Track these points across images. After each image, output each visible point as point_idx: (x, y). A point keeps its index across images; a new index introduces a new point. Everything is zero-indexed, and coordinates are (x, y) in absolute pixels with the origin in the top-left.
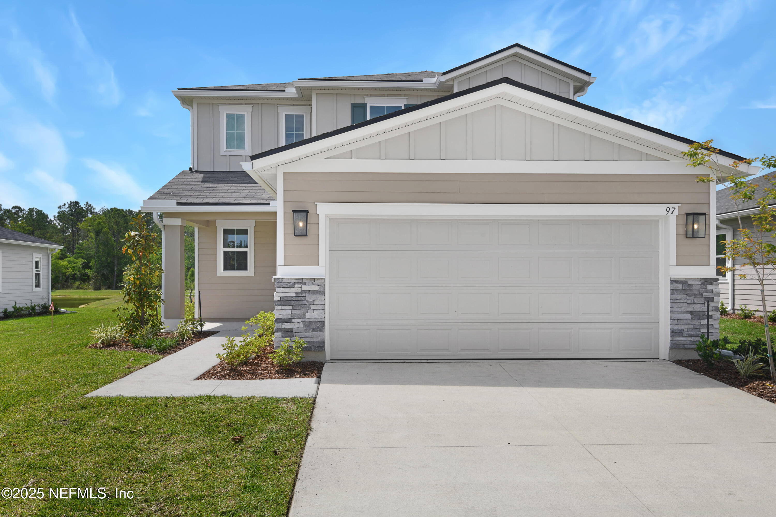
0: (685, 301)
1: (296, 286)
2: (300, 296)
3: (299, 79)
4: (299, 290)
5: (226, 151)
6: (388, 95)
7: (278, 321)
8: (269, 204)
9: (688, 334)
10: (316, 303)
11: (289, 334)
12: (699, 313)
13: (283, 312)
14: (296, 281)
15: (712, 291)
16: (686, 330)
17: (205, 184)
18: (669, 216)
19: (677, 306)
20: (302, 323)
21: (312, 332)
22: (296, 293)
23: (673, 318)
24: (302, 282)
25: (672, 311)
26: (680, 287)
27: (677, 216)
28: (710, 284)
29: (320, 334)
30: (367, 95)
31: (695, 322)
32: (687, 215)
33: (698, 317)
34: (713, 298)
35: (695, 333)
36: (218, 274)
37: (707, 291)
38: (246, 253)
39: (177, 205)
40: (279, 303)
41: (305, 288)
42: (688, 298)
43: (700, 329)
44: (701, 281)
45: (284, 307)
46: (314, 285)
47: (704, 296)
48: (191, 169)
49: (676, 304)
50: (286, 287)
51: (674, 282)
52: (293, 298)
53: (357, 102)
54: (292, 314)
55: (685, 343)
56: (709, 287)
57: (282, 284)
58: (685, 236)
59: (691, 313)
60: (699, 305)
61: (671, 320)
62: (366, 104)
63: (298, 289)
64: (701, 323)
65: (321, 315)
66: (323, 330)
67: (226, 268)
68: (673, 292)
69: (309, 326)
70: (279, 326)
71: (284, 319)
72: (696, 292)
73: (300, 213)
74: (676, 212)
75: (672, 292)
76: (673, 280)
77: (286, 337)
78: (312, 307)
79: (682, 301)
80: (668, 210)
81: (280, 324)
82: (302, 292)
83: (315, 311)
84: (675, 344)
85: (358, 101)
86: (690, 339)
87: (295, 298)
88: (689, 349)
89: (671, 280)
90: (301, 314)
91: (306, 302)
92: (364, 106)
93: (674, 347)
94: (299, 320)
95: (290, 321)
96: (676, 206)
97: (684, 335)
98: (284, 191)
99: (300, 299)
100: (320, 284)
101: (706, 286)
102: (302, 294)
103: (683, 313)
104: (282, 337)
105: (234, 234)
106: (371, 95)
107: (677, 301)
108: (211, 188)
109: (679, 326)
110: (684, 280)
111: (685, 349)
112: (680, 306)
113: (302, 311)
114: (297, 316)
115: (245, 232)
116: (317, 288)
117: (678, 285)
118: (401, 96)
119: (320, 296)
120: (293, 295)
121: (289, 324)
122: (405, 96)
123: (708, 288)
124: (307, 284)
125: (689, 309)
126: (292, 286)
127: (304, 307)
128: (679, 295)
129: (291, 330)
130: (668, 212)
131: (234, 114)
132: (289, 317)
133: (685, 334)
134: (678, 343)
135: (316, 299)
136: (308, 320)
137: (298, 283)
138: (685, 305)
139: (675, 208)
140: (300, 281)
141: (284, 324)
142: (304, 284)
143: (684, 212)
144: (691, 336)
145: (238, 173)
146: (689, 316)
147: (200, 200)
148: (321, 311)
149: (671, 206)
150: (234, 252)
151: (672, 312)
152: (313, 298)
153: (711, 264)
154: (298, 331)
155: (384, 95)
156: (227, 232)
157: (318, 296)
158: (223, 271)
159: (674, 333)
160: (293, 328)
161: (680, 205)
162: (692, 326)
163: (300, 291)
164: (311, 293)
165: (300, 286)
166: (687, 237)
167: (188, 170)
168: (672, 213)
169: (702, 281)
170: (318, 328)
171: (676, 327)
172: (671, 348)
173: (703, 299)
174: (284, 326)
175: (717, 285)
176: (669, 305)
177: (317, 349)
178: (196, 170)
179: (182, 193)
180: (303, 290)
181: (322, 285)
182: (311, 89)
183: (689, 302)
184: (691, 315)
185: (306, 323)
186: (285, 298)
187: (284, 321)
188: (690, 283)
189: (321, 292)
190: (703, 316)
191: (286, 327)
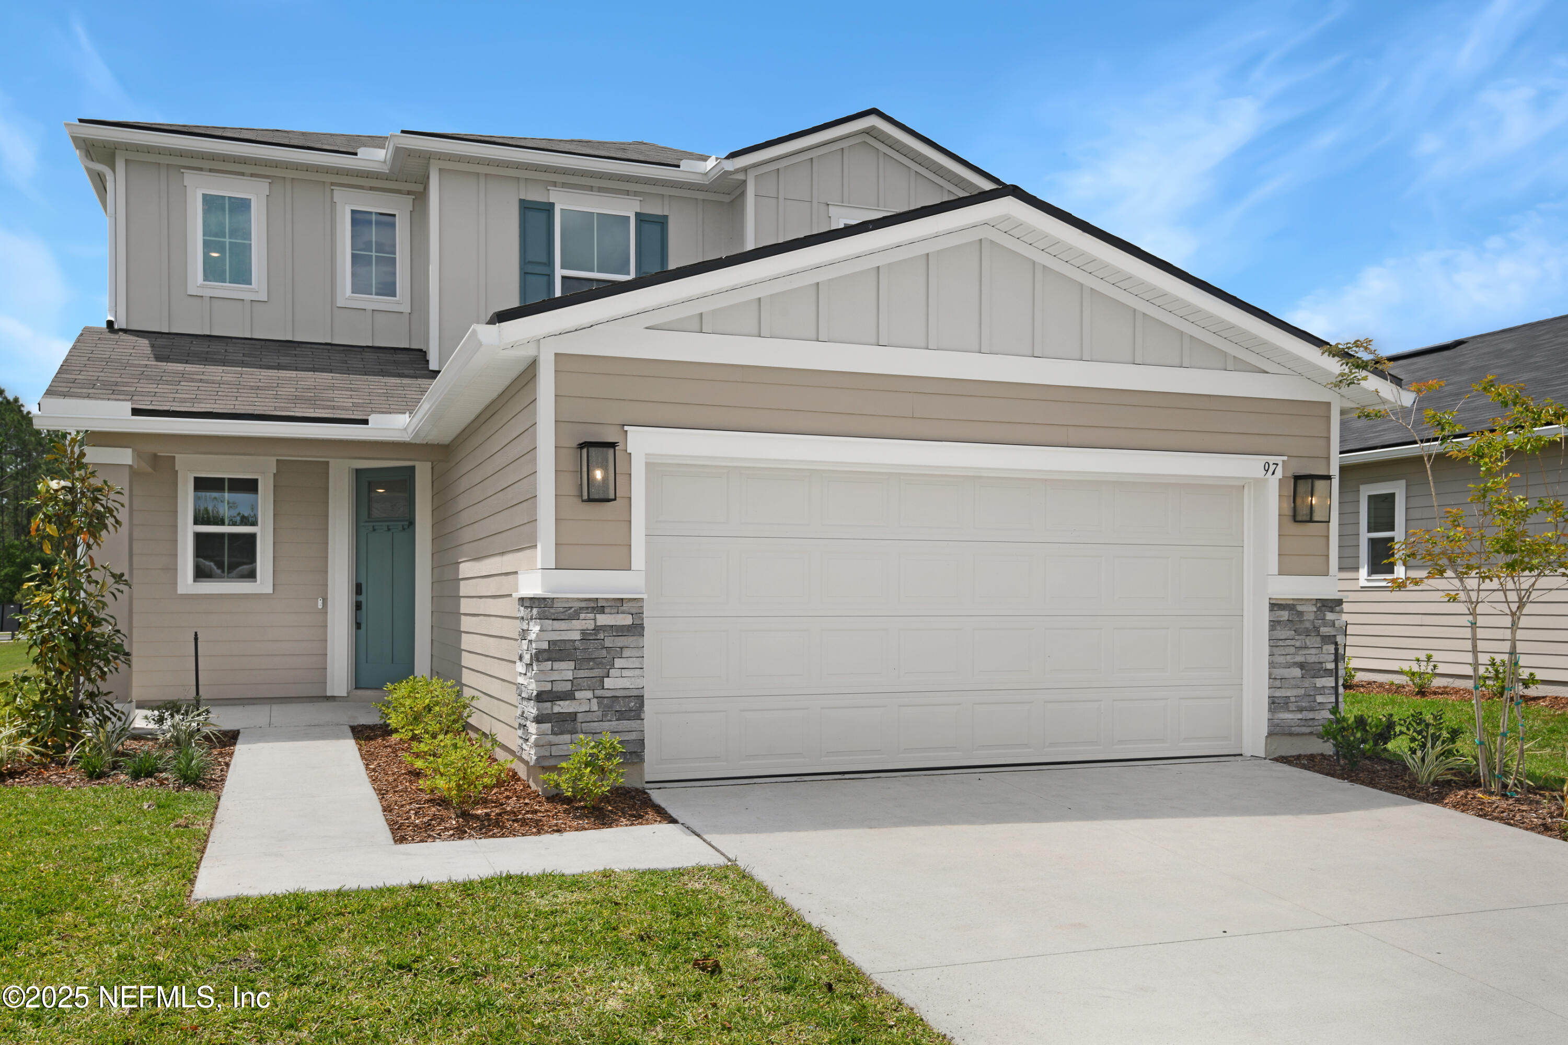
0: (1292, 643)
1: (582, 616)
2: (594, 637)
3: (403, 132)
4: (590, 625)
5: (202, 286)
6: (600, 189)
7: (545, 697)
8: (366, 422)
9: (1297, 707)
10: (626, 653)
11: (568, 725)
12: (1313, 665)
13: (555, 676)
14: (583, 605)
15: (1333, 624)
16: (1293, 699)
17: (169, 364)
18: (1267, 479)
19: (1280, 653)
20: (595, 701)
21: (617, 720)
22: (583, 632)
23: (1273, 677)
24: (597, 606)
25: (1273, 662)
26: (1285, 615)
27: (1280, 479)
28: (1330, 610)
29: (634, 724)
30: (555, 184)
31: (1307, 683)
32: (1297, 478)
33: (1312, 672)
34: (1335, 636)
35: (1308, 704)
36: (181, 590)
37: (1326, 623)
38: (252, 538)
39: (133, 415)
40: (545, 655)
41: (603, 620)
42: (1297, 637)
43: (1315, 695)
44: (1315, 605)
45: (557, 665)
46: (623, 613)
47: (1321, 634)
48: (110, 324)
49: (1278, 648)
50: (563, 617)
51: (1275, 606)
52: (577, 643)
53: (531, 197)
54: (575, 680)
55: (1292, 724)
56: (1330, 616)
57: (552, 611)
58: (1291, 518)
59: (1302, 666)
60: (1313, 651)
61: (1271, 680)
62: (553, 204)
63: (586, 622)
64: (1317, 686)
65: (638, 680)
66: (643, 716)
67: (201, 574)
68: (1274, 624)
69: (611, 707)
70: (546, 708)
71: (558, 692)
72: (1308, 625)
73: (601, 449)
74: (1279, 473)
75: (1272, 626)
76: (1274, 602)
77: (562, 733)
78: (618, 663)
79: (1288, 642)
80: (1266, 468)
81: (548, 704)
82: (597, 629)
83: (625, 673)
84: (1278, 725)
85: (536, 195)
86: (1300, 716)
87: (582, 644)
88: (1298, 734)
89: (1272, 602)
90: (594, 680)
91: (604, 651)
92: (548, 209)
93: (1276, 732)
94: (589, 694)
95: (568, 696)
96: (1279, 459)
97: (1291, 709)
98: (556, 396)
99: (592, 645)
100: (634, 611)
101: (1325, 615)
102: (596, 635)
103: (1289, 666)
104: (554, 733)
105: (222, 489)
106: (564, 185)
107: (1281, 643)
108: (195, 377)
109: (1283, 690)
110: (1291, 602)
111: (1291, 734)
112: (1284, 653)
113: (597, 672)
114: (585, 683)
115: (250, 486)
116: (627, 620)
117: (1282, 613)
118: (627, 193)
119: (635, 638)
120: (577, 636)
121: (568, 702)
122: (636, 194)
123: (1327, 618)
124: (607, 610)
125: (1299, 659)
126: (575, 616)
127: (601, 663)
128: (1283, 632)
129: (573, 716)
130: (1267, 471)
131: (224, 197)
132: (568, 687)
133: (1292, 707)
134: (1282, 725)
135: (626, 644)
136: (609, 694)
137: (587, 608)
138: (1292, 650)
139: (1277, 464)
140: (593, 605)
141: (558, 703)
142: (602, 610)
143: (1290, 474)
144: (1301, 710)
145: (233, 340)
146: (1297, 672)
147: (184, 404)
148: (638, 672)
149: (1272, 459)
150: (221, 536)
151: (1272, 665)
152: (620, 641)
153: (1330, 574)
154: (588, 720)
155: (591, 188)
156: (201, 484)
157: (631, 639)
158: (195, 581)
159: (1275, 704)
160: (576, 713)
161: (1285, 458)
162: (1302, 691)
163: (592, 627)
164: (617, 632)
165: (591, 616)
166: (1295, 521)
167: (105, 326)
168: (1273, 473)
169: (1318, 605)
170: (631, 711)
171: (1278, 693)
172: (1270, 735)
173: (1319, 639)
174: (557, 709)
175: (1342, 612)
176: (1266, 650)
177: (628, 760)
178: (124, 327)
179: (126, 384)
180: (599, 624)
181: (638, 614)
182: (427, 157)
183: (1298, 644)
184: (1302, 670)
185: (606, 701)
186: (559, 644)
187: (558, 697)
188: (1299, 608)
189: (637, 629)
190: (1319, 670)
191: (561, 711)
